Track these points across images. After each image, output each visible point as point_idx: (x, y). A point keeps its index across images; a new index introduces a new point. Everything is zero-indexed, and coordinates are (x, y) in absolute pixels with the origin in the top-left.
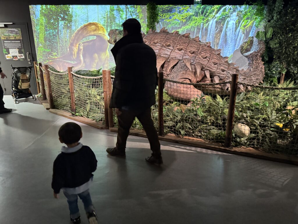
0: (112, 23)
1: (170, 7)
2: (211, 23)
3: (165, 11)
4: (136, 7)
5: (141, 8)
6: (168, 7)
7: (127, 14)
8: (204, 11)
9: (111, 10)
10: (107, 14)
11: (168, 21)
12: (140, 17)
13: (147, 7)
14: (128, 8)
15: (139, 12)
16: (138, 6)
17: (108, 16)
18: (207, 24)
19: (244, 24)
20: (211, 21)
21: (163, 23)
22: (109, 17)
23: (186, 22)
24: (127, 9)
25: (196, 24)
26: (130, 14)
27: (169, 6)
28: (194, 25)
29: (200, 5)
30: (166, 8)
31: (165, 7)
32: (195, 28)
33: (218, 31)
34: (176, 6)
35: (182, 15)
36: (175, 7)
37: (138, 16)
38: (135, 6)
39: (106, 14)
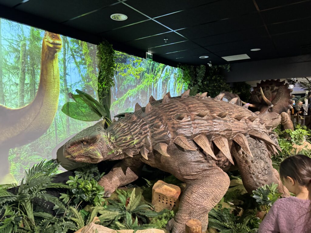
1: (124, 55)
3: (118, 59)
4: (81, 44)
5: (89, 47)
6: (122, 55)
7: (66, 54)
11: (123, 75)
12: (88, 63)
15: (85, 54)
16: (83, 42)
17: (27, 48)
22: (29, 51)
23: (140, 80)
25: (149, 83)
26: (71, 53)
27: (123, 53)
28: (147, 84)
29: (151, 60)
30: (119, 55)
34: (130, 56)
35: (136, 69)
37: (84, 59)
38: (80, 41)
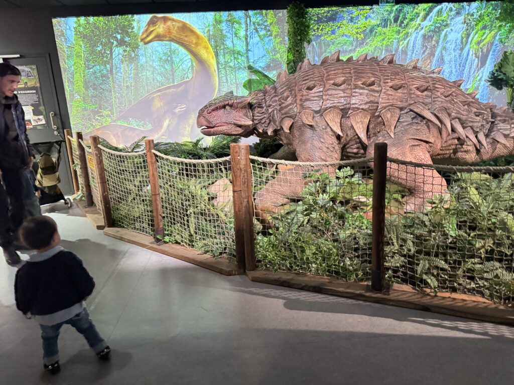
0: (218, 48)
1: (332, 11)
2: (412, 39)
3: (322, 18)
4: (266, 14)
5: (275, 15)
6: (328, 12)
7: (247, 29)
8: (399, 17)
9: (216, 20)
10: (209, 31)
11: (329, 39)
12: (274, 33)
13: (288, 12)
14: (250, 17)
15: (271, 24)
16: (269, 11)
17: (211, 33)
18: (406, 42)
19: (477, 38)
20: (414, 35)
21: (320, 43)
22: (213, 35)
23: (363, 40)
24: (248, 19)
25: (385, 42)
26: (253, 27)
27: (330, 9)
28: (381, 44)
29: (392, 4)
30: (324, 13)
31: (323, 11)
32: (382, 51)
33: (426, 53)
34: (345, 9)
35: (356, 25)
36: (343, 11)
37: (269, 31)
38: (264, 11)
39: (207, 30)
